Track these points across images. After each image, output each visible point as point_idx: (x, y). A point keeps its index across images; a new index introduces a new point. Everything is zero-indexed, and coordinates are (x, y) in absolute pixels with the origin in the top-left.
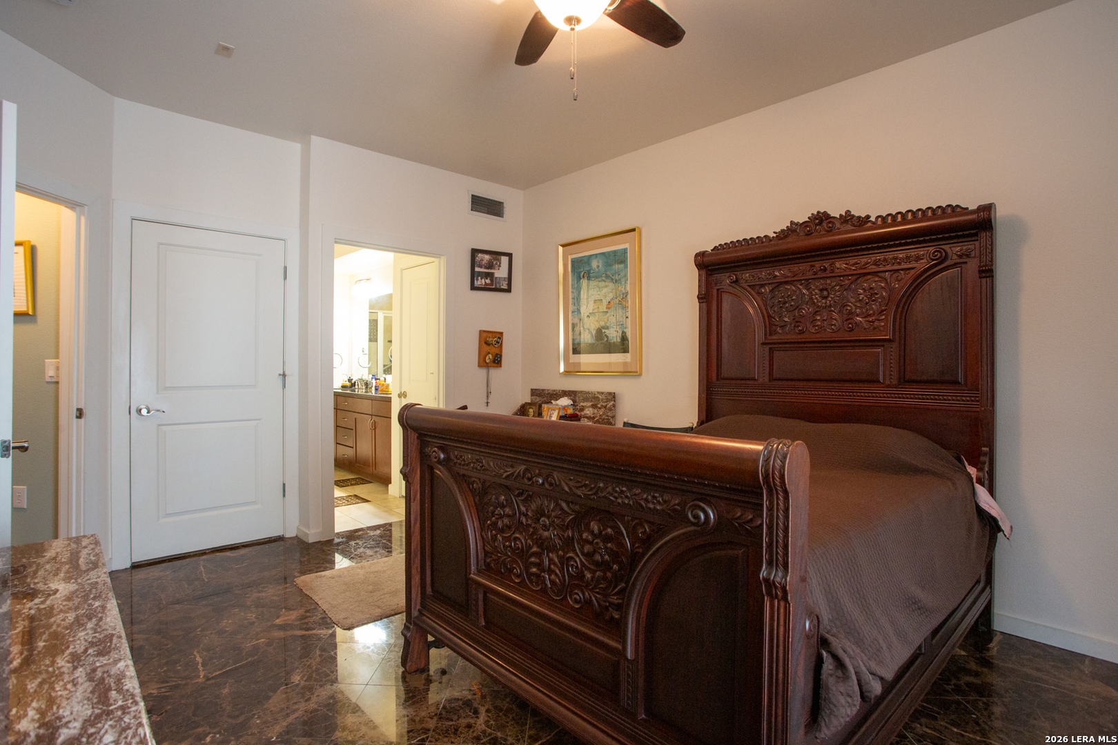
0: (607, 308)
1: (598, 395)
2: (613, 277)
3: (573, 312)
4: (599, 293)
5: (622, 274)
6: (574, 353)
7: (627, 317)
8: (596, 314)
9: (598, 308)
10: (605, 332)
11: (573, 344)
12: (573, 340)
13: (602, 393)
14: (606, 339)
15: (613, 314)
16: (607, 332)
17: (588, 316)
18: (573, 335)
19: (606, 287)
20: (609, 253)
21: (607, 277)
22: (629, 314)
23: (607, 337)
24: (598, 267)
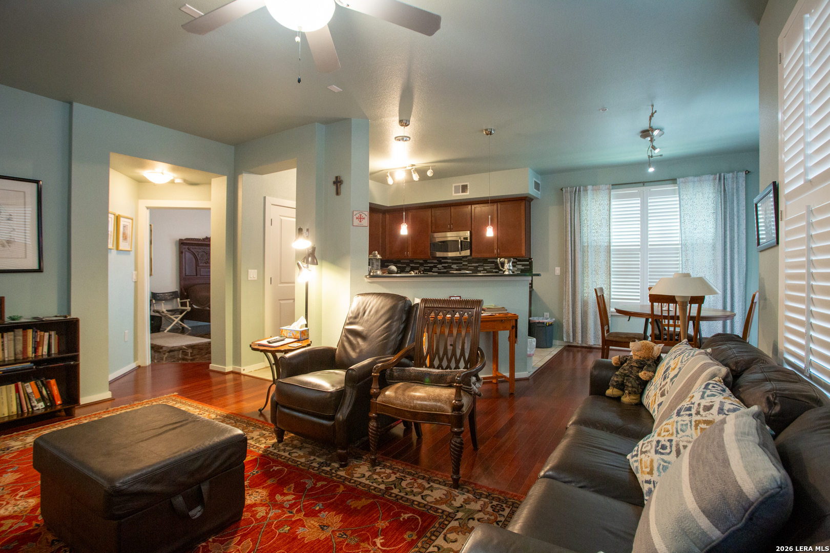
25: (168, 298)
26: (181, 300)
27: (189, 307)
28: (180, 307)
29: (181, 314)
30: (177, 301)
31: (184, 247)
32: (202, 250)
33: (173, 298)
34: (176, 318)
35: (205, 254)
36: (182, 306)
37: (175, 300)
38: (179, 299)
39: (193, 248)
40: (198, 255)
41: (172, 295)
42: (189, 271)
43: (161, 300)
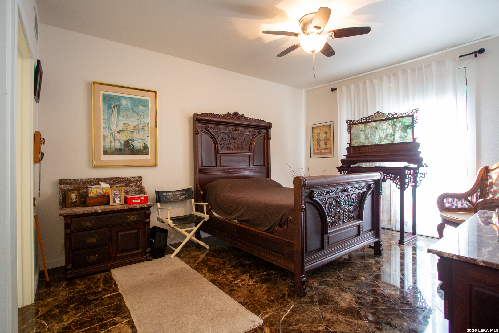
0: (133, 129)
1: (131, 179)
2: (138, 113)
3: (103, 128)
4: (127, 120)
5: (145, 113)
6: (104, 154)
7: (148, 136)
8: (125, 132)
9: (127, 128)
10: (131, 143)
11: (104, 148)
12: (104, 146)
13: (134, 177)
14: (132, 147)
15: (138, 133)
16: (133, 143)
17: (118, 132)
18: (104, 142)
19: (133, 117)
20: (135, 99)
21: (134, 112)
22: (149, 135)
23: (133, 146)
24: (127, 104)
25: (179, 198)
26: (196, 201)
27: (207, 214)
28: (194, 212)
29: (196, 226)
30: (191, 202)
31: (200, 125)
32: (222, 131)
33: (186, 199)
34: (189, 232)
35: (226, 136)
36: (197, 210)
37: (188, 201)
38: (193, 200)
39: (211, 128)
40: (218, 137)
41: (184, 195)
42: (207, 159)
43: (168, 202)
